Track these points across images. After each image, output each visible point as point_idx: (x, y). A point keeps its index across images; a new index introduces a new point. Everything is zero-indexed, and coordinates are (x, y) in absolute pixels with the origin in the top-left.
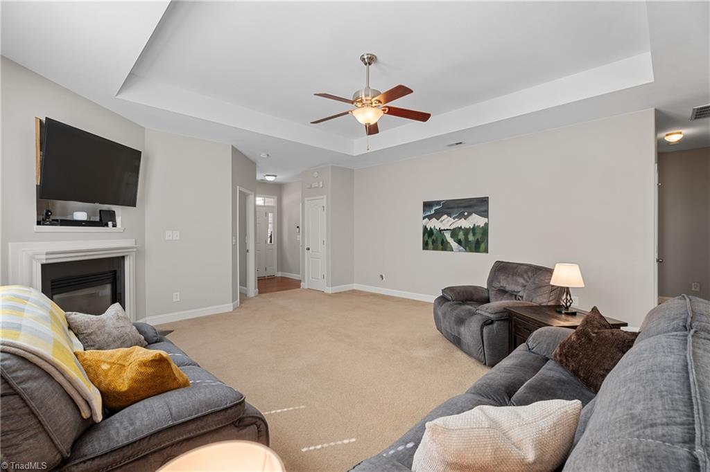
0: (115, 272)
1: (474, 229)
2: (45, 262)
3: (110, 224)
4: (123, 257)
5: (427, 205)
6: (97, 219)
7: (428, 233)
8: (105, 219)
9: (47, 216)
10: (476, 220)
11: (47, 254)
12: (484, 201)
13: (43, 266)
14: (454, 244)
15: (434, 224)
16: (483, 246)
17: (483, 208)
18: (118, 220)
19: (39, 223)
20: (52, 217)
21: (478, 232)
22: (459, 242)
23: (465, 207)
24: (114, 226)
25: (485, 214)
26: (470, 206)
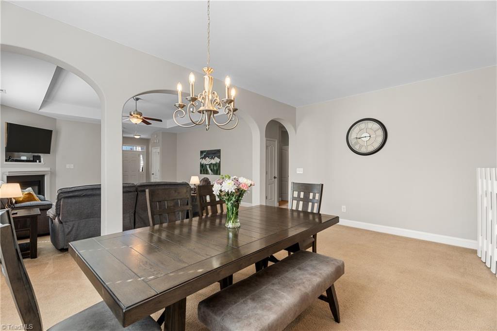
0: (40, 181)
1: (216, 164)
2: (8, 175)
3: (38, 161)
4: (44, 175)
5: (202, 152)
6: (32, 159)
7: (202, 166)
8: (36, 159)
9: (10, 158)
10: (216, 160)
11: (9, 172)
12: (219, 151)
13: (7, 177)
14: (210, 171)
15: (204, 162)
16: (219, 172)
17: (219, 154)
18: (42, 159)
19: (6, 161)
20: (12, 159)
21: (217, 165)
22: (211, 170)
23: (213, 154)
24: (40, 162)
25: (219, 157)
26: (215, 153)
